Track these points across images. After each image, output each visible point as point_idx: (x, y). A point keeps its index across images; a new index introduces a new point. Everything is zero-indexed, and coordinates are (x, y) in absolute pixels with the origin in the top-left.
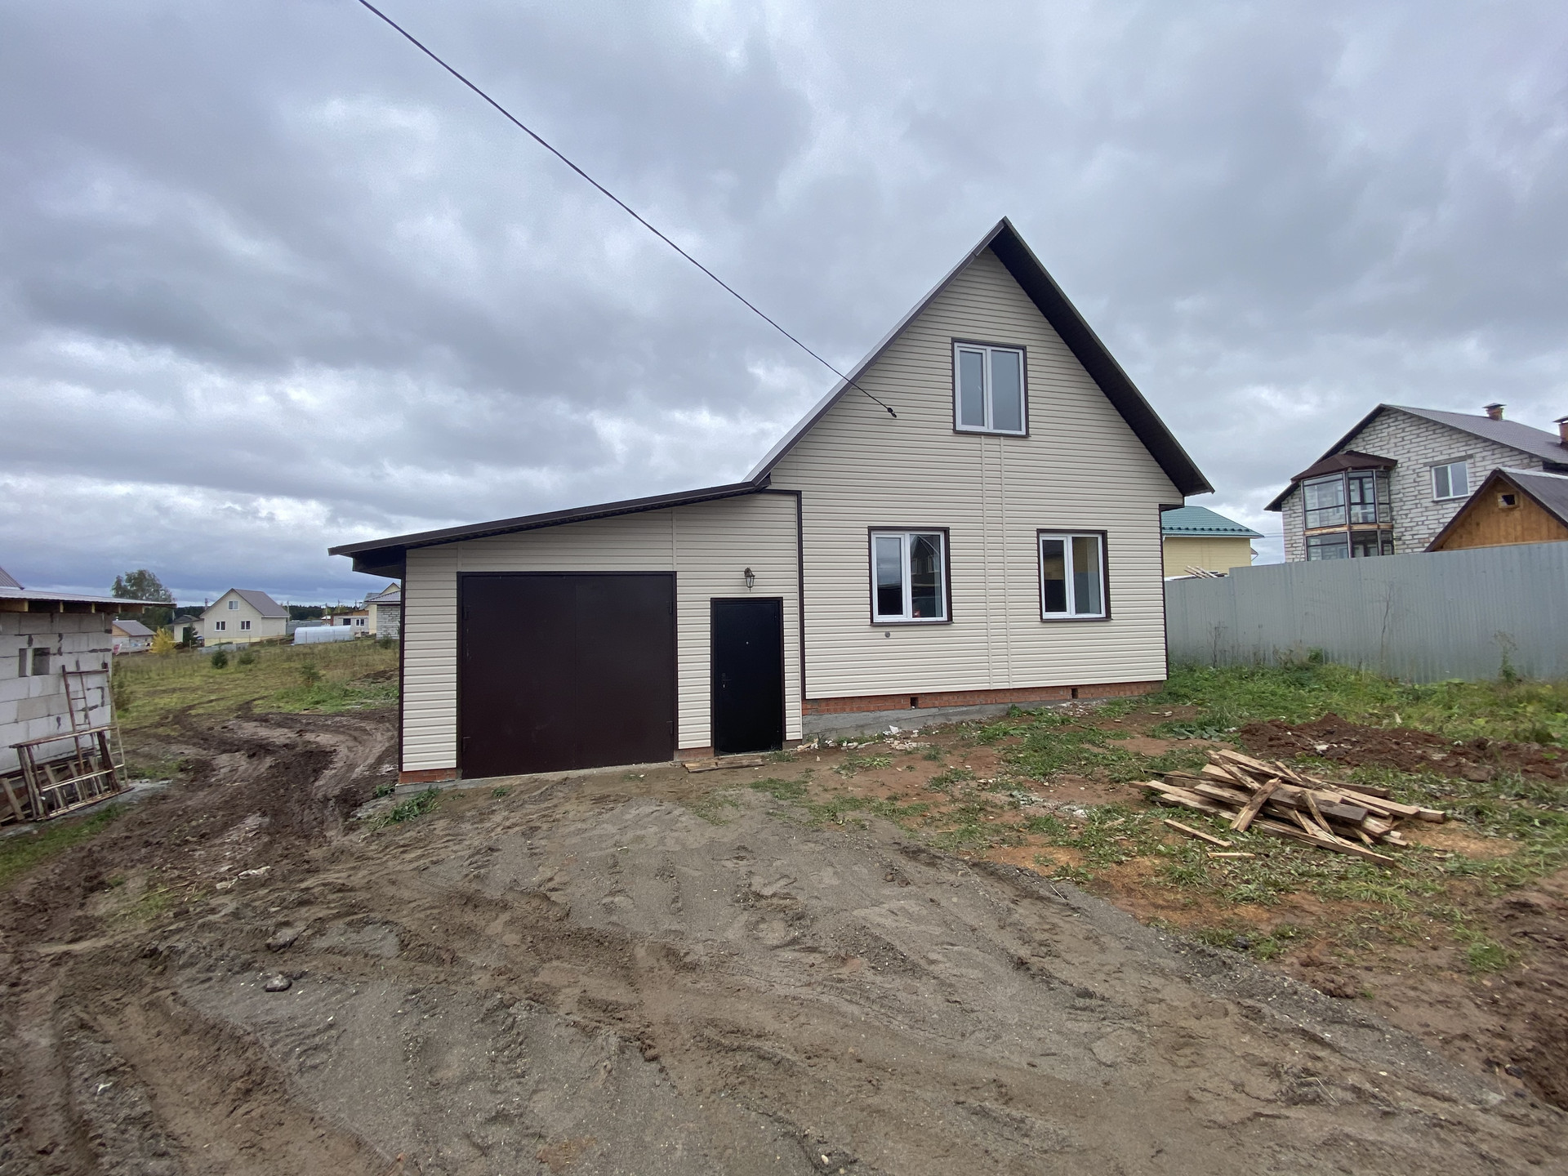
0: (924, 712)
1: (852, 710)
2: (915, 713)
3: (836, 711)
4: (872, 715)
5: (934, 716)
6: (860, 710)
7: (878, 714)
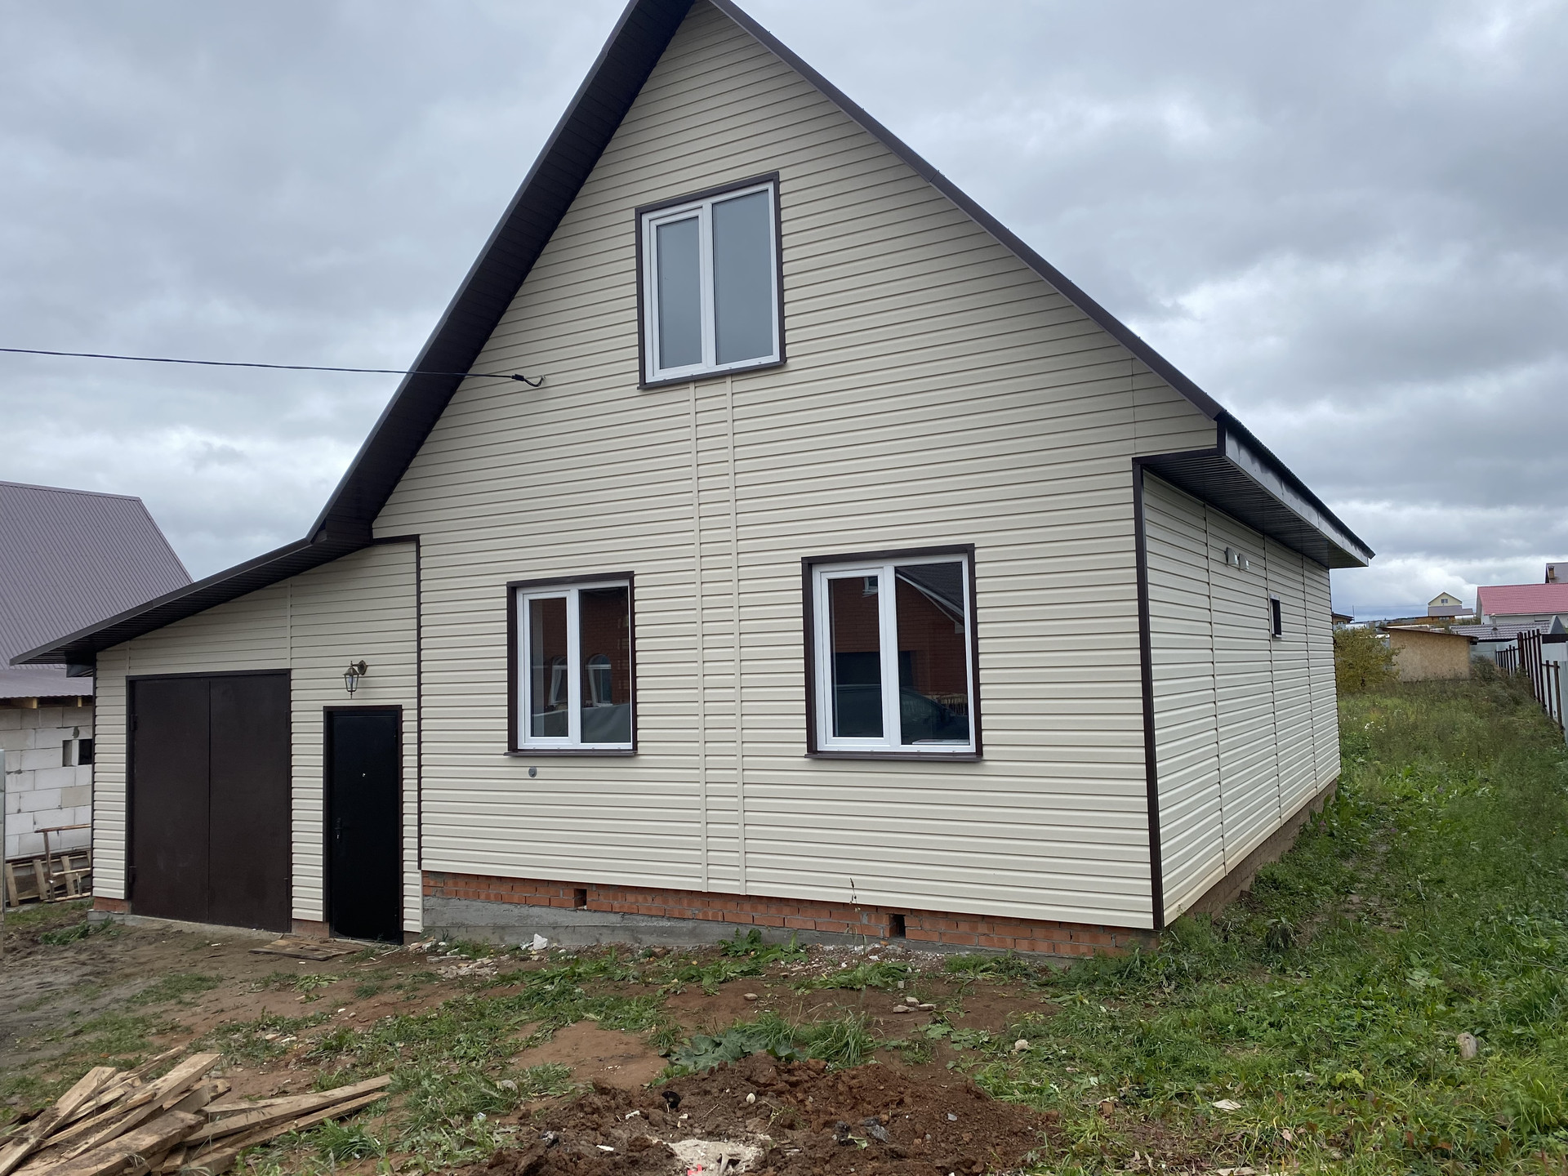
0: (597, 919)
1: (488, 899)
2: (583, 918)
3: (467, 897)
4: (516, 911)
5: (613, 929)
6: (500, 899)
7: (525, 910)
